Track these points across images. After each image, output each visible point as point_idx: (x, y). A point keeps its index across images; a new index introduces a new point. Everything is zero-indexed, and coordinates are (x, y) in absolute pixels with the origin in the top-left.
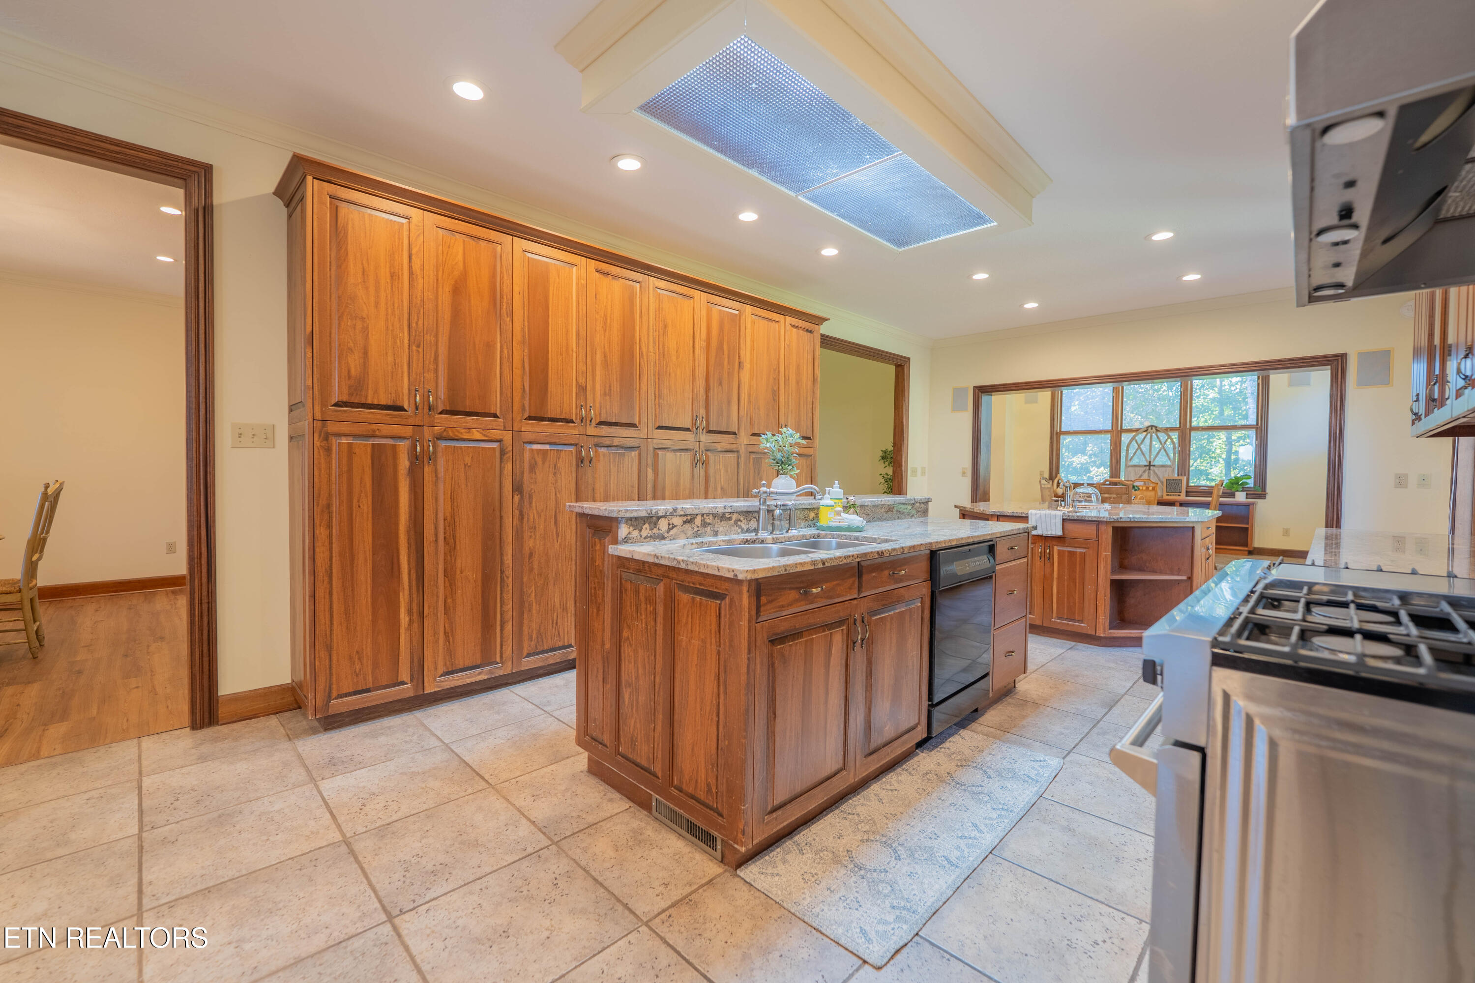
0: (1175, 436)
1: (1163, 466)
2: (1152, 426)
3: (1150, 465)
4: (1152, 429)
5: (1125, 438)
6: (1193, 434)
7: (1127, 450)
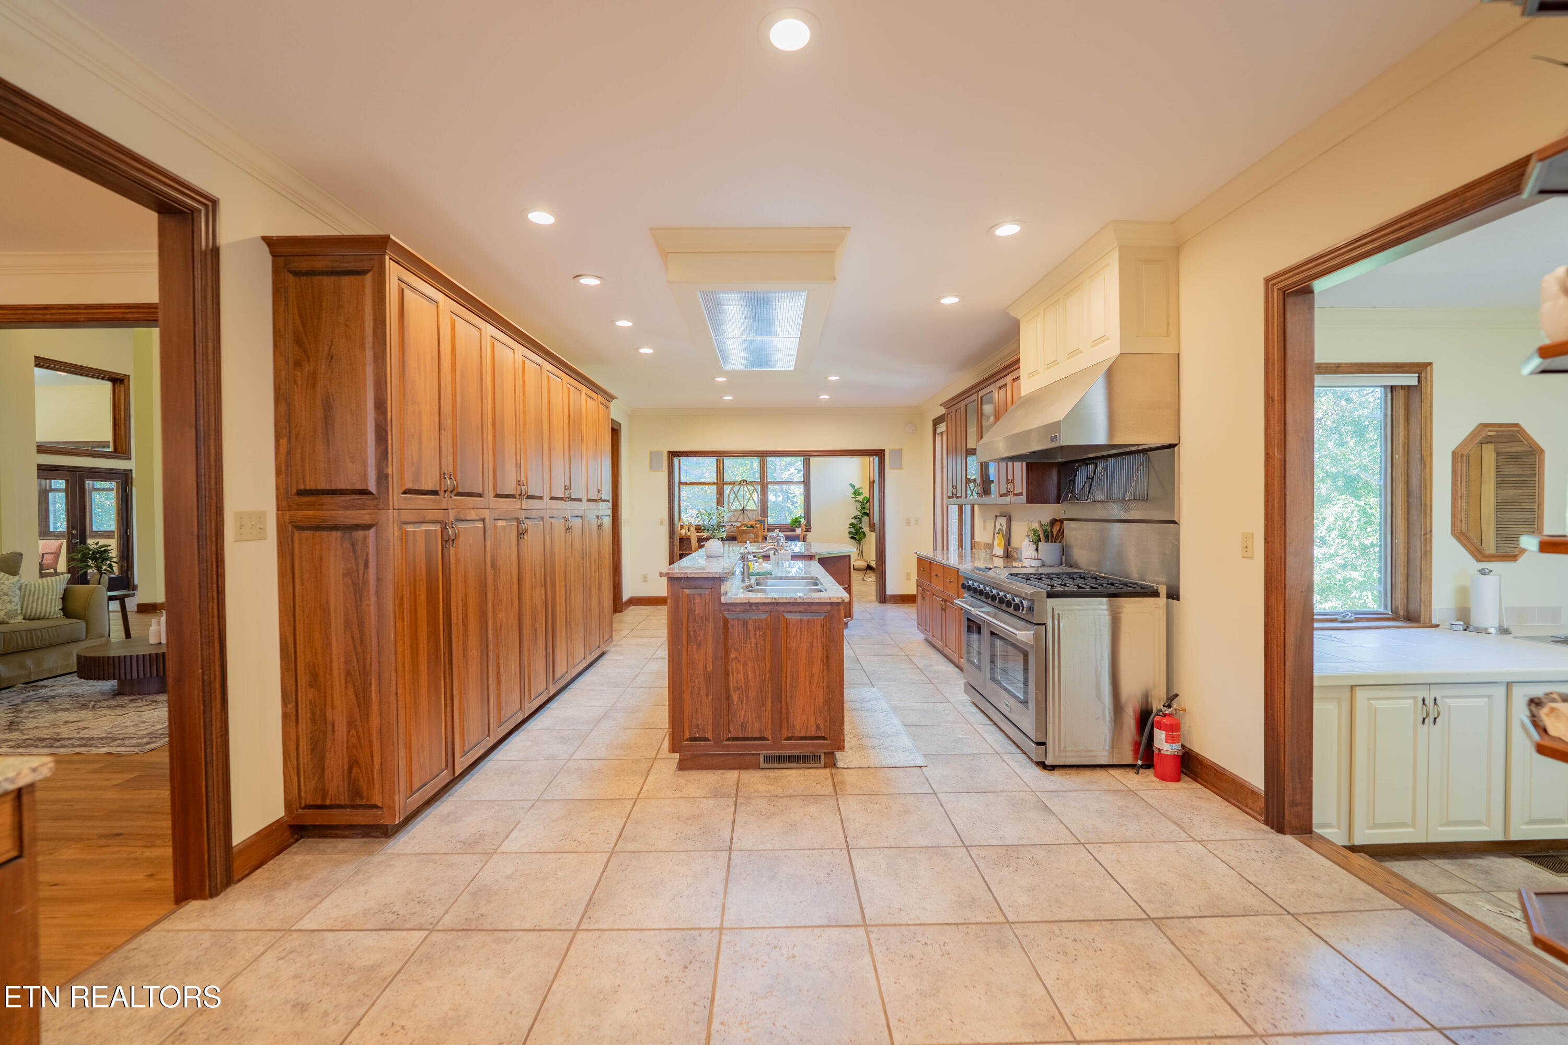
0: (758, 487)
1: (752, 510)
2: (744, 480)
3: (743, 510)
4: (743, 482)
5: (727, 489)
6: (769, 486)
7: (729, 498)
